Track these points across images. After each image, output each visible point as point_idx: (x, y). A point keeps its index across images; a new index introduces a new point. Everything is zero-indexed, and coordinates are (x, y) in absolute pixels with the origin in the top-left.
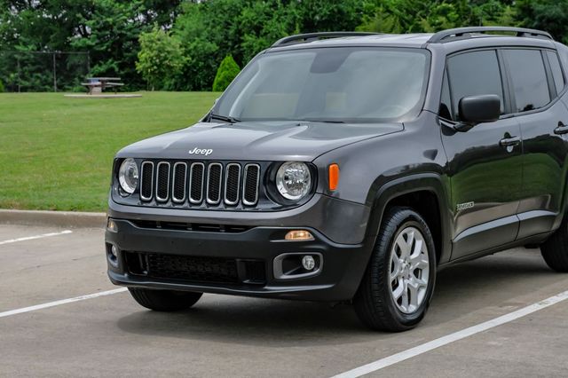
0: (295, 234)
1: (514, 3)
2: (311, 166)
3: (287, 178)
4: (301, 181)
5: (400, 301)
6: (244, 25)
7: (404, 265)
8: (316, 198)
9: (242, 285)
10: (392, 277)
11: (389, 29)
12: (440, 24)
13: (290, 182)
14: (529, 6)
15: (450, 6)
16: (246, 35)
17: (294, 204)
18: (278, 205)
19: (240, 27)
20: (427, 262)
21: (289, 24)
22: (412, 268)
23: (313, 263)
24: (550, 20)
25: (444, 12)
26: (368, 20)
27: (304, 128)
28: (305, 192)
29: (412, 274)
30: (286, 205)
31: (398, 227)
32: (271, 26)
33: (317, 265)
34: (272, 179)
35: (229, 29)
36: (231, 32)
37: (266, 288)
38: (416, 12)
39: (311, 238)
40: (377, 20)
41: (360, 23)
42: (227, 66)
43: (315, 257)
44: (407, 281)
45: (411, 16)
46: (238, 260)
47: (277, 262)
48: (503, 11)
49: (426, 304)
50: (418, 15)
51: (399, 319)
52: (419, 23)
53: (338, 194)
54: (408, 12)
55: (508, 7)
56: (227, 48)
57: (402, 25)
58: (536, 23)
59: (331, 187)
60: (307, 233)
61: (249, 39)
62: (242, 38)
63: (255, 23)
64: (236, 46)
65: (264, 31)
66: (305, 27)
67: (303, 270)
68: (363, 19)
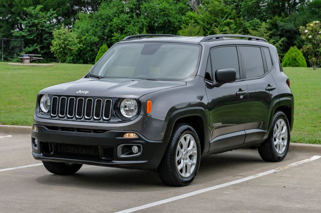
0: (129, 135)
1: (268, 21)
2: (138, 101)
3: (126, 107)
4: (133, 108)
5: (181, 171)
6: (114, 27)
7: (184, 153)
8: (140, 117)
9: (101, 160)
10: (177, 159)
11: (197, 32)
12: (225, 31)
13: (127, 109)
14: (276, 23)
15: (232, 21)
16: (115, 33)
17: (129, 120)
18: (120, 120)
19: (112, 28)
20: (196, 152)
21: (140, 28)
22: (188, 154)
23: (137, 150)
24: (287, 31)
25: (228, 24)
26: (185, 27)
27: (135, 82)
28: (135, 114)
29: (188, 157)
30: (125, 120)
31: (181, 133)
32: (129, 28)
33: (139, 151)
34: (118, 106)
35: (105, 29)
36: (106, 31)
37: (113, 161)
38: (212, 24)
39: (137, 137)
40: (190, 28)
41: (181, 28)
42: (103, 50)
43: (138, 146)
44: (185, 161)
45: (209, 26)
46: (100, 147)
47: (119, 148)
48: (261, 25)
49: (195, 173)
50: (213, 25)
51: (180, 180)
52: (214, 30)
53: (151, 115)
54: (208, 23)
55: (264, 23)
56: (104, 40)
57: (204, 30)
58: (279, 33)
59: (148, 112)
60: (135, 134)
61: (117, 35)
62: (112, 34)
63: (120, 26)
64: (109, 39)
65: (125, 31)
66: (149, 30)
67: (132, 153)
68: (182, 26)
